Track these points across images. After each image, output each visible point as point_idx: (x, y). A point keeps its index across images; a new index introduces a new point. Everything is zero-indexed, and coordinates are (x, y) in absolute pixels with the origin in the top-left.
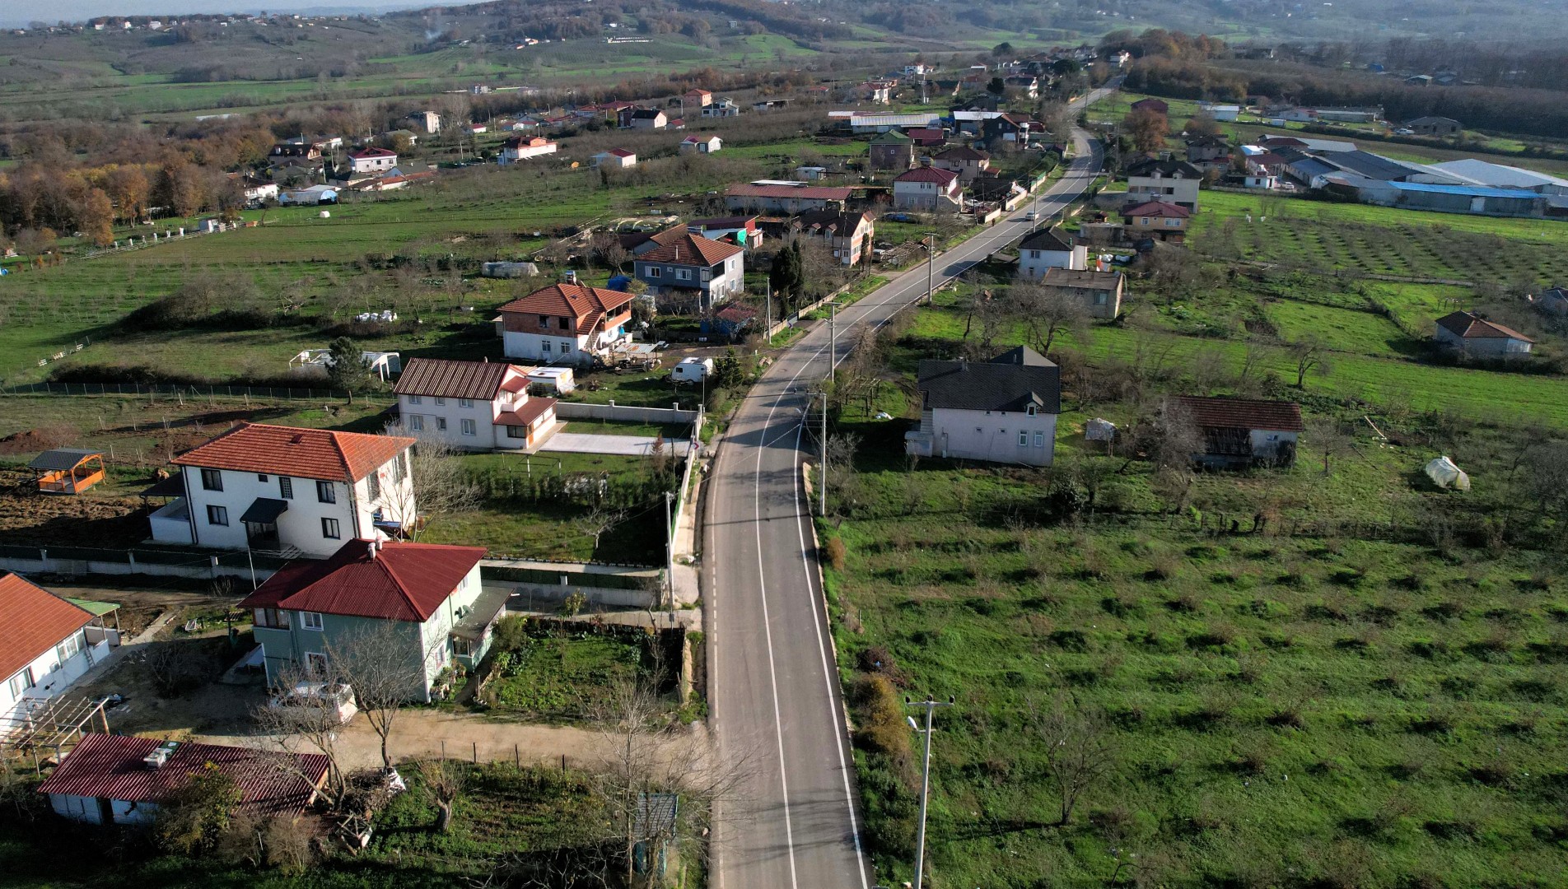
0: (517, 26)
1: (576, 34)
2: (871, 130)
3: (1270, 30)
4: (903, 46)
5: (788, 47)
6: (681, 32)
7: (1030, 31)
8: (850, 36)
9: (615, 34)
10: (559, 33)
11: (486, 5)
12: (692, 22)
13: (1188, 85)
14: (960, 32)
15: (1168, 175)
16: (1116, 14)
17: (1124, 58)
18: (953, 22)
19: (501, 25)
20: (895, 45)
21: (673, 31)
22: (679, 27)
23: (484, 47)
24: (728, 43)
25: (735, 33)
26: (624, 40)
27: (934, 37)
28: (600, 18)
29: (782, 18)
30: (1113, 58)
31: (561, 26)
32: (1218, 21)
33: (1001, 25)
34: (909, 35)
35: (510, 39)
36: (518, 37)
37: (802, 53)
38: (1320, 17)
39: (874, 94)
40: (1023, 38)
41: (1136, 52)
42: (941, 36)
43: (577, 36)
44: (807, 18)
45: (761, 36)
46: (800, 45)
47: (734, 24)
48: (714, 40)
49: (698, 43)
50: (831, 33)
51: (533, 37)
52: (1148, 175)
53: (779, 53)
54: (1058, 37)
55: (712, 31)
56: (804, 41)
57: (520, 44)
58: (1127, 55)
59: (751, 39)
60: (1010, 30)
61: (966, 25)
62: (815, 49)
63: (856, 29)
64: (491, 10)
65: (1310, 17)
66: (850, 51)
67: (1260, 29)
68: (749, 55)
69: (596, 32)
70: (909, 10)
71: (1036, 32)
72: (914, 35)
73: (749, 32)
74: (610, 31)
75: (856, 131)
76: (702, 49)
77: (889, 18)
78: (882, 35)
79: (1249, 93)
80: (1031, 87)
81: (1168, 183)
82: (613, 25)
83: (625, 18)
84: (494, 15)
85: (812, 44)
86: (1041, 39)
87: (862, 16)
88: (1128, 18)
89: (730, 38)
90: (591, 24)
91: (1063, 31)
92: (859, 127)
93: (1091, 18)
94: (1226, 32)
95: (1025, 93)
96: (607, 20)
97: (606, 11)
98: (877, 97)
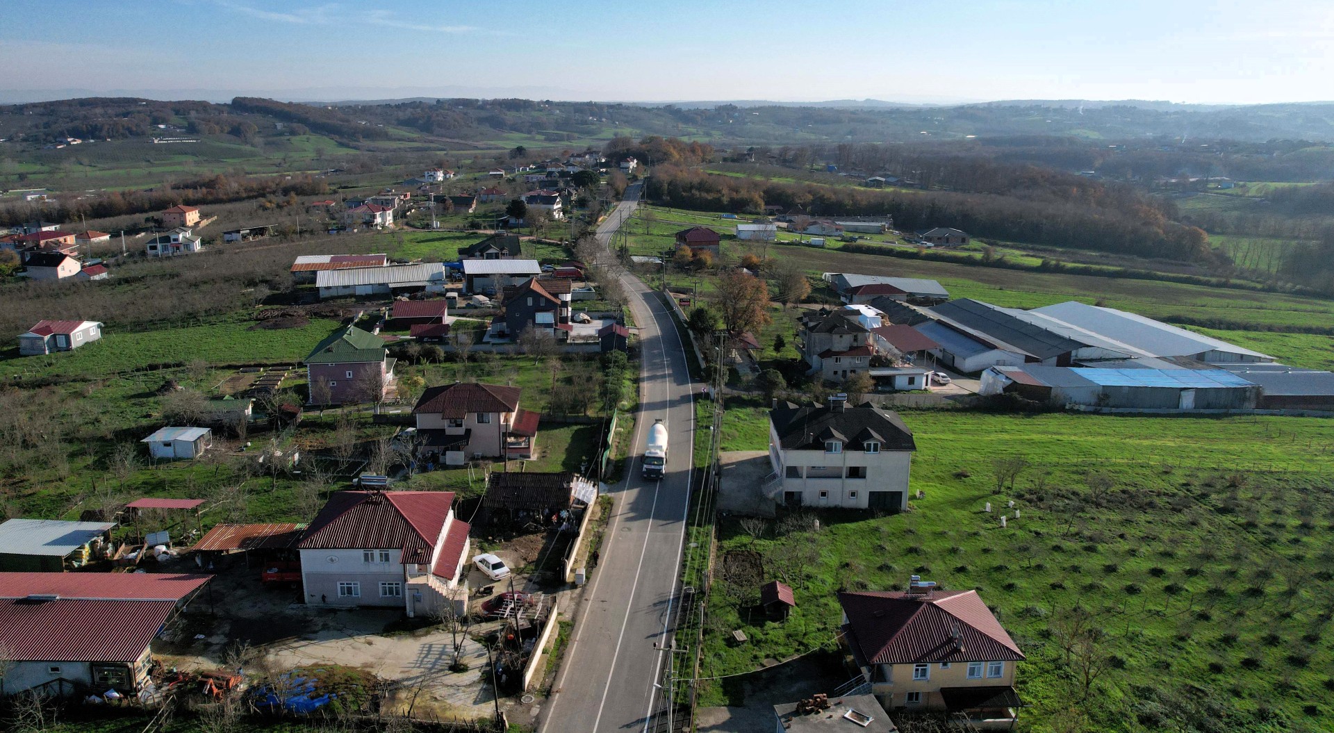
0: (62, 125)
1: (123, 135)
2: (347, 292)
3: (720, 133)
4: (432, 145)
5: (330, 148)
6: (229, 133)
7: (539, 133)
8: (387, 137)
9: (162, 135)
10: (104, 133)
11: (34, 106)
12: (240, 124)
13: (710, 197)
14: (481, 134)
15: (855, 444)
16: (604, 120)
17: (633, 164)
18: (475, 125)
19: (47, 125)
20: (426, 145)
21: (222, 132)
22: (227, 129)
23: (19, 147)
24: (274, 143)
25: (281, 134)
26: (171, 140)
27: (461, 138)
28: (149, 120)
29: (325, 120)
30: (623, 164)
31: (106, 127)
32: (681, 126)
33: (515, 128)
34: (438, 136)
35: (50, 138)
36: (60, 136)
37: (343, 152)
38: (753, 123)
39: (374, 217)
40: (533, 139)
41: (643, 158)
42: (465, 137)
43: (124, 136)
44: (348, 121)
45: (304, 137)
46: (341, 145)
47: (279, 125)
48: (259, 140)
49: (246, 143)
50: (369, 134)
51: (76, 136)
52: (818, 445)
53: (319, 152)
54: (561, 139)
55: (259, 132)
56: (344, 141)
57: (61, 143)
58: (635, 161)
59: (295, 139)
60: (522, 132)
61: (485, 128)
62: (355, 148)
63: (392, 131)
64: (37, 110)
65: (745, 123)
66: (385, 150)
67: (713, 132)
68: (292, 154)
69: (143, 133)
70: (437, 115)
71: (543, 134)
72: (443, 136)
73: (293, 133)
74: (158, 132)
75: (323, 294)
76: (248, 148)
77: (420, 122)
78: (415, 135)
79: (767, 203)
80: (556, 207)
81: (855, 458)
82: (162, 126)
83: (175, 119)
84: (42, 115)
85: (352, 144)
86: (548, 139)
87: (398, 120)
88: (614, 123)
89: (275, 139)
90: (137, 126)
91: (565, 133)
92: (328, 288)
93: (585, 123)
94: (689, 134)
95: (549, 214)
96: (156, 121)
97: (155, 114)
98: (378, 220)
